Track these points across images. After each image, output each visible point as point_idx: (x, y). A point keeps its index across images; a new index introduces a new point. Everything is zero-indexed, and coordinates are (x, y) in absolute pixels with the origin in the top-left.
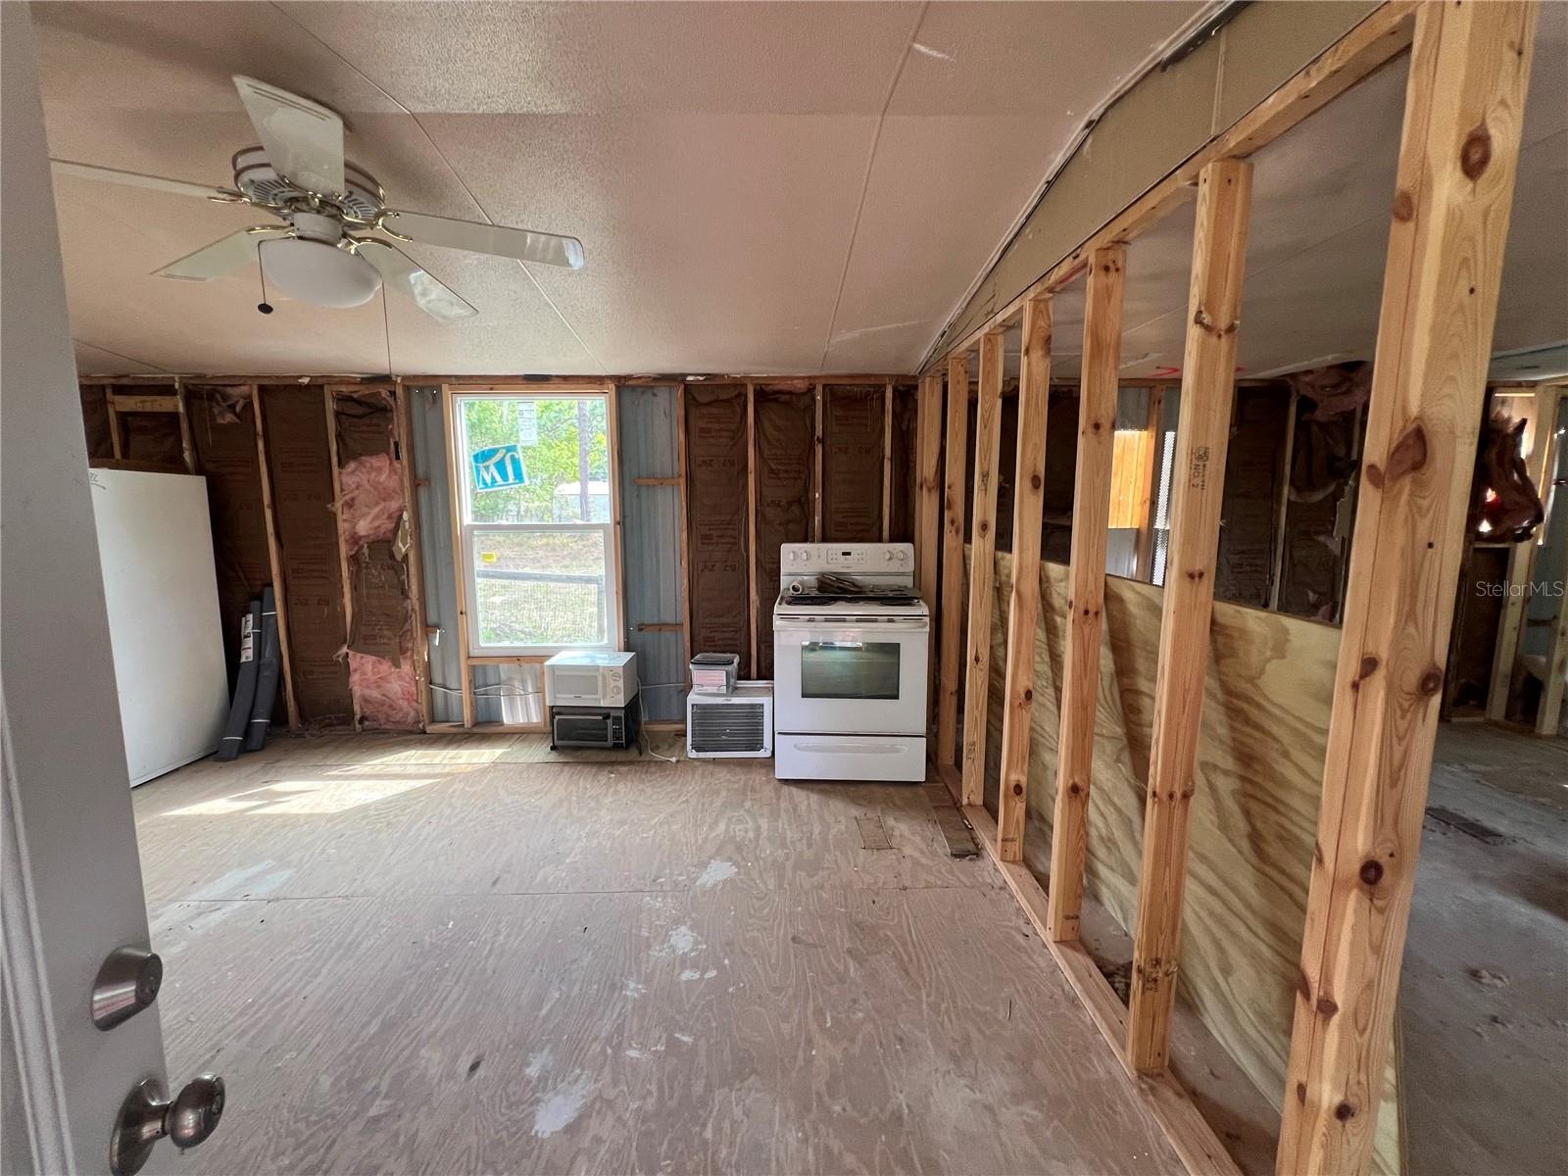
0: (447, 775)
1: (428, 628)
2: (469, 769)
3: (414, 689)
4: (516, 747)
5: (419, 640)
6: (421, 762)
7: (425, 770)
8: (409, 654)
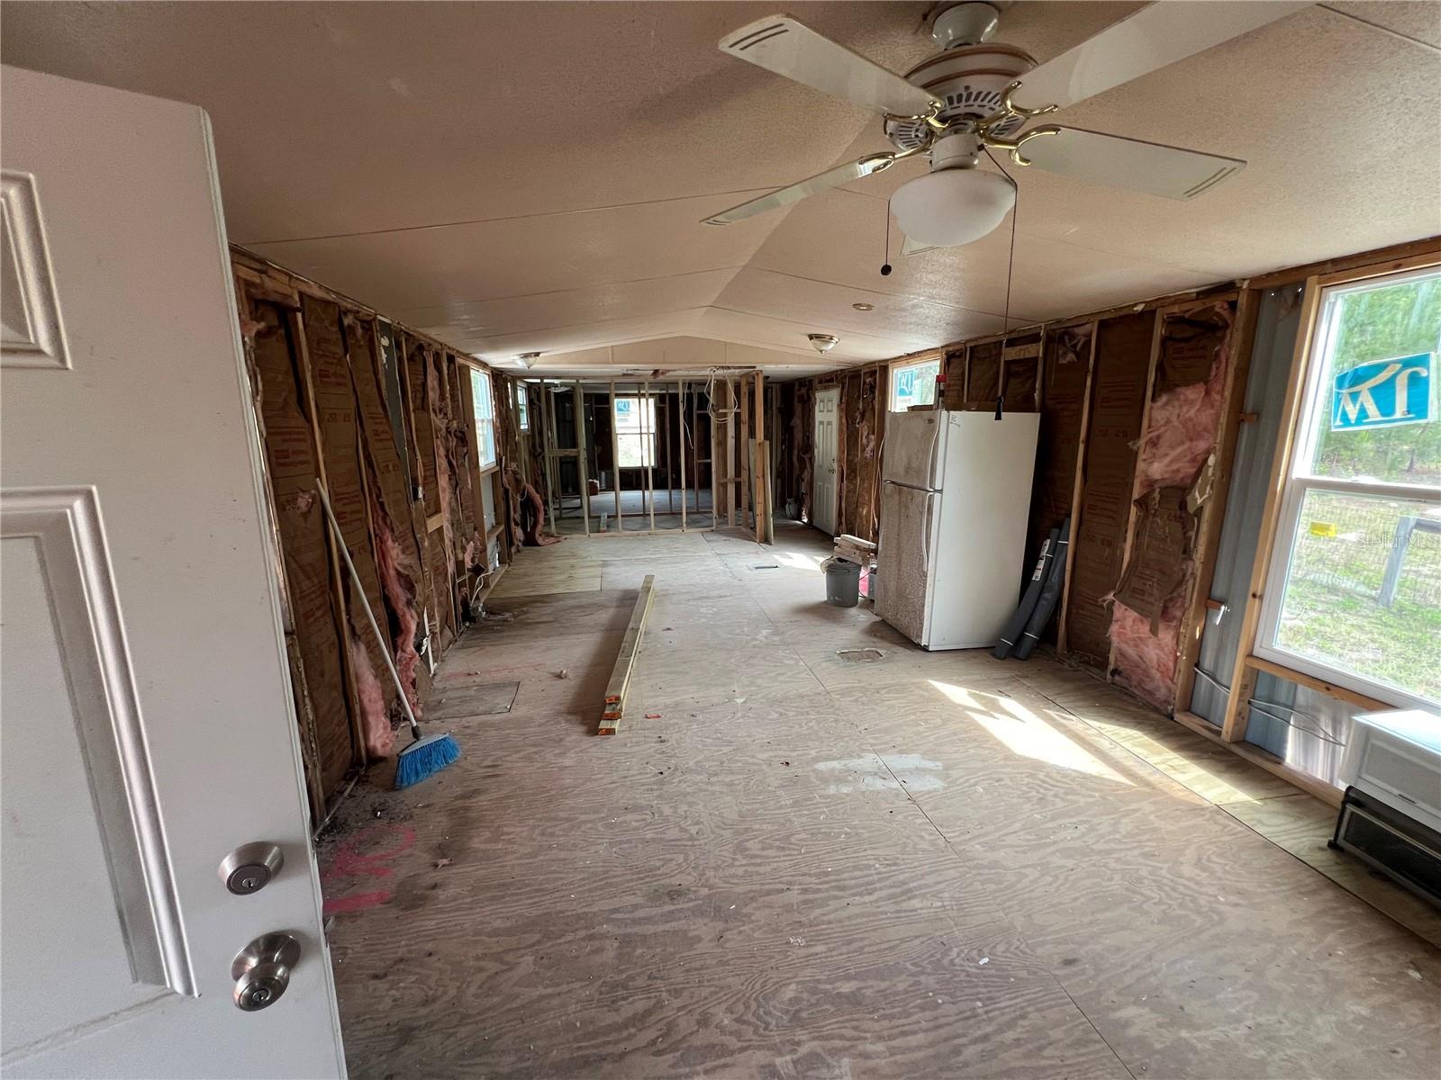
0: (1148, 784)
1: (1209, 601)
2: (1180, 795)
3: (1171, 665)
4: (1275, 806)
5: (1191, 613)
6: (1137, 750)
7: (1129, 763)
8: (1174, 624)
